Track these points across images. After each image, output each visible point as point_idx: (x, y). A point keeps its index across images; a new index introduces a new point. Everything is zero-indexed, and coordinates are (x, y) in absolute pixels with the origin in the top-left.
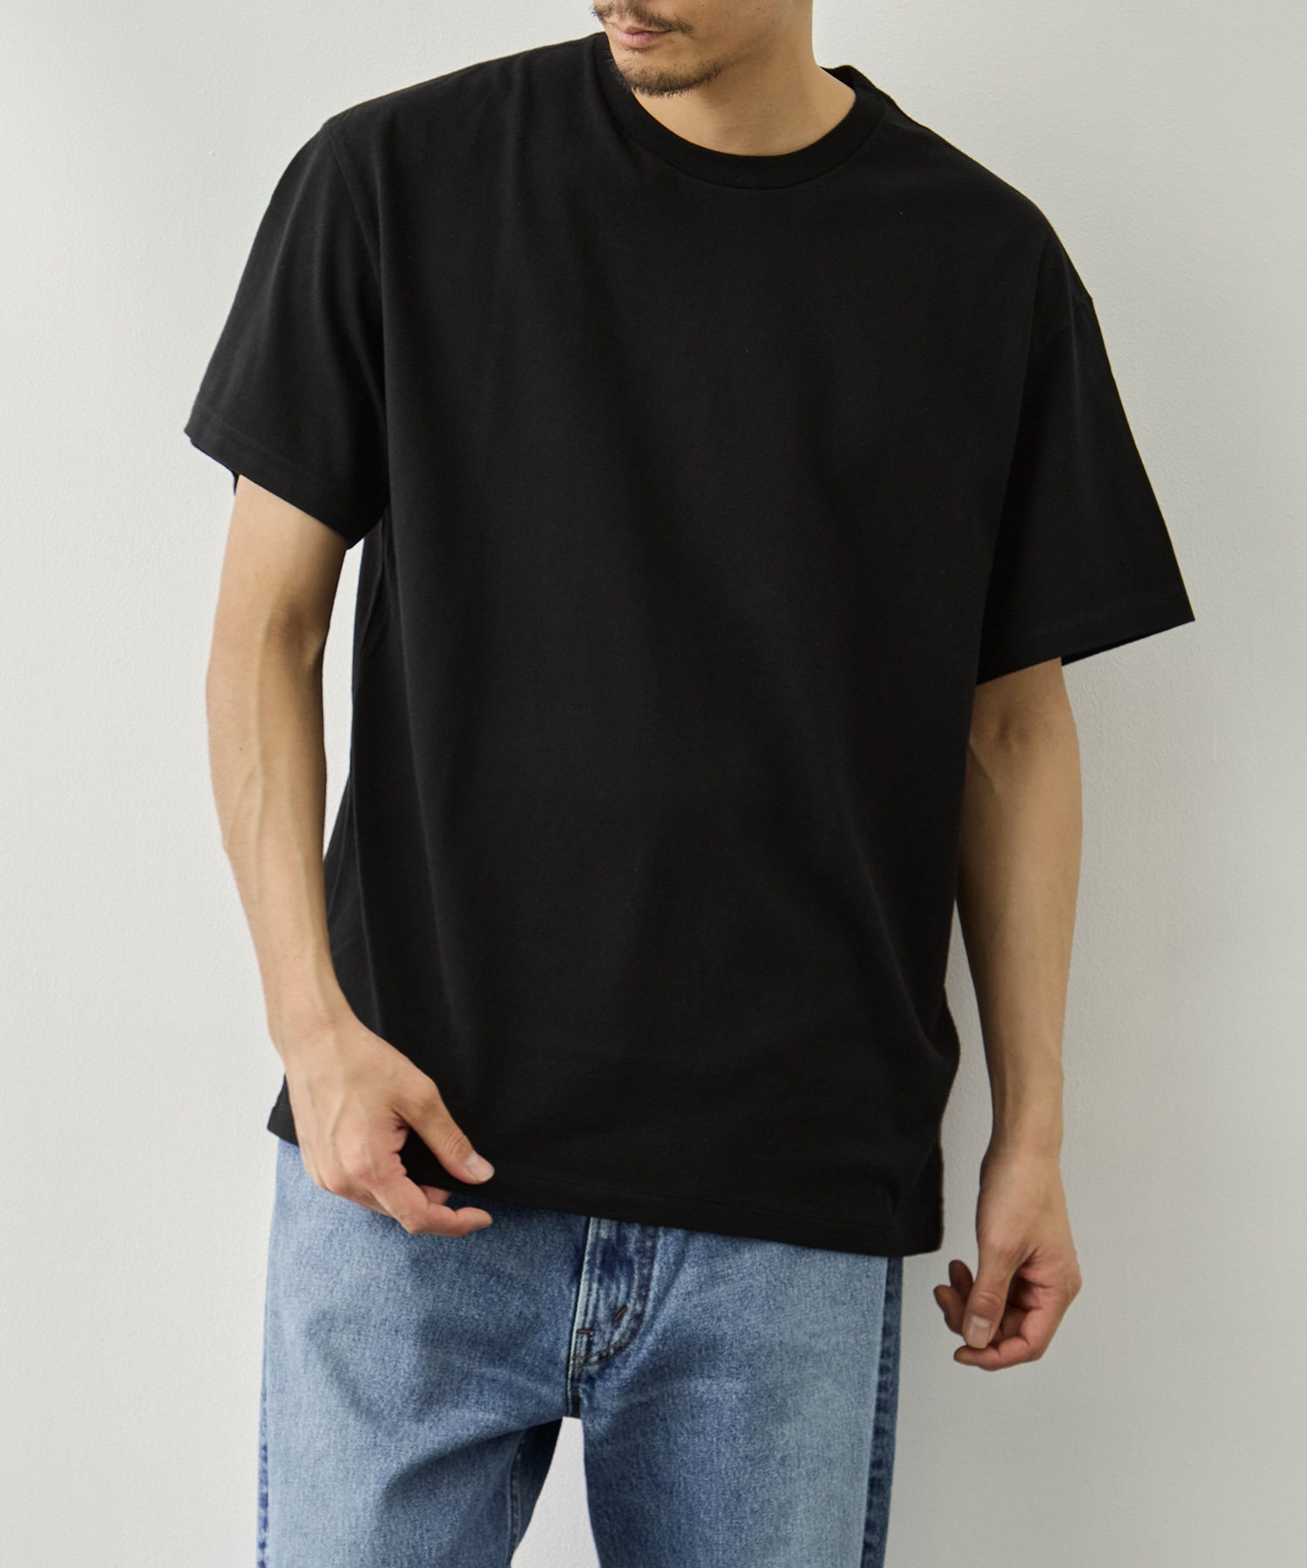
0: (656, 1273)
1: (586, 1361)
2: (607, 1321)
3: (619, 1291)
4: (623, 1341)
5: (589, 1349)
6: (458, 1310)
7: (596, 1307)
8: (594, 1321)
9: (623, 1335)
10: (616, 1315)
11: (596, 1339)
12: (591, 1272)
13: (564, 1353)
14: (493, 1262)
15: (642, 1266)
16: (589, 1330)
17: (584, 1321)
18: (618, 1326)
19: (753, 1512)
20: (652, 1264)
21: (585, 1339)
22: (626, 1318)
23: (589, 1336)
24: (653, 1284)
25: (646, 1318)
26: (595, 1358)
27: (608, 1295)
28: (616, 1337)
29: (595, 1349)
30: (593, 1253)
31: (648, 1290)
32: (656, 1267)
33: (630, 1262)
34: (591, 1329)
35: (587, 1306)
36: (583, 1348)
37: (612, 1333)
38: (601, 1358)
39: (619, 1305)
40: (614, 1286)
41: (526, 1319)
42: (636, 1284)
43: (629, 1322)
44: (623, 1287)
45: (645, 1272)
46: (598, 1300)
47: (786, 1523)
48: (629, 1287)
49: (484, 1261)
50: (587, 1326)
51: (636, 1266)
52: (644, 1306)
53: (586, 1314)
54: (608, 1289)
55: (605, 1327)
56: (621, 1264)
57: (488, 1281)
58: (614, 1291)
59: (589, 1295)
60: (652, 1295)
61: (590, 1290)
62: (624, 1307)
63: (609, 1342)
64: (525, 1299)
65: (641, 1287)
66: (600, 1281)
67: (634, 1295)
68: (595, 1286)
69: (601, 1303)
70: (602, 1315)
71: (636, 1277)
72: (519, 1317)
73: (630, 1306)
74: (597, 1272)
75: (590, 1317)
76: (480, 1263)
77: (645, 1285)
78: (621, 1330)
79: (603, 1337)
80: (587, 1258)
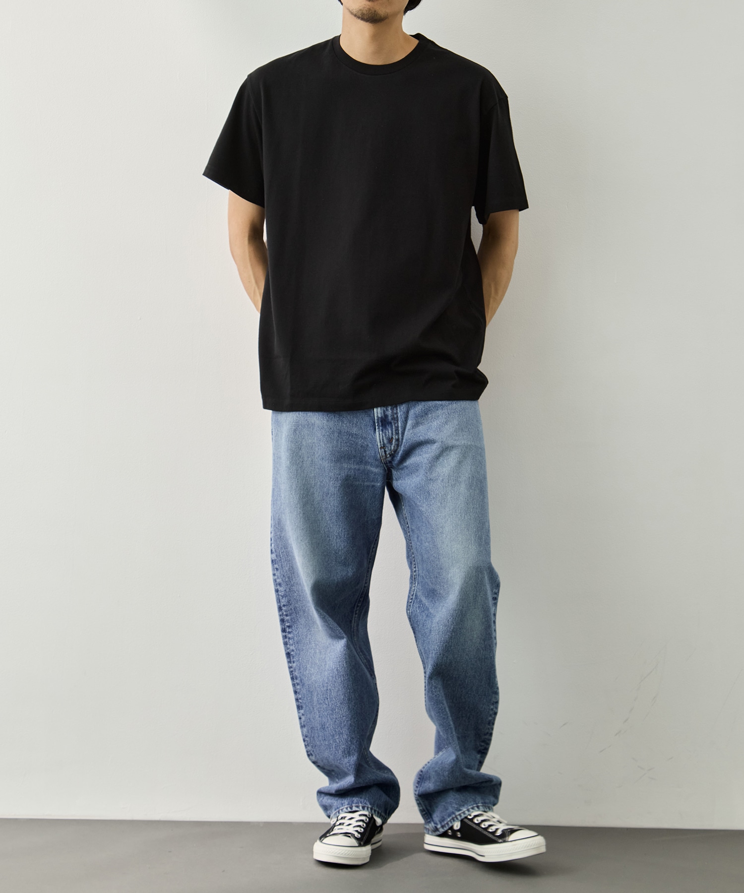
0: (400, 425)
1: (386, 457)
2: (388, 443)
3: (389, 432)
4: (395, 449)
5: (385, 453)
6: (341, 449)
7: (383, 440)
8: (384, 444)
9: (394, 447)
10: (390, 441)
11: (386, 449)
12: (379, 428)
13: (378, 455)
14: (349, 430)
15: (395, 423)
16: (383, 447)
17: (381, 445)
18: (392, 444)
19: (434, 498)
20: (398, 422)
21: (383, 450)
22: (394, 441)
23: (384, 449)
24: (400, 428)
25: (400, 440)
26: (388, 456)
27: (386, 435)
28: (392, 448)
29: (387, 453)
30: (378, 422)
31: (399, 431)
32: (399, 423)
33: (391, 423)
34: (384, 446)
35: (380, 440)
36: (384, 453)
37: (391, 447)
38: (390, 455)
39: (390, 437)
40: (387, 432)
41: (364, 447)
42: (394, 430)
43: (395, 442)
44: (390, 431)
45: (396, 425)
46: (383, 437)
47: (444, 501)
48: (392, 431)
49: (346, 431)
50: (382, 446)
51: (393, 424)
52: (399, 436)
53: (381, 442)
54: (386, 433)
55: (388, 445)
56: (388, 423)
57: (349, 438)
58: (387, 433)
59: (380, 436)
60: (400, 432)
61: (380, 434)
62: (392, 438)
63: (391, 449)
64: (362, 441)
65: (396, 430)
66: (382, 431)
67: (394, 433)
68: (381, 433)
69: (384, 438)
70: (385, 441)
71: (394, 427)
72: (362, 446)
73: (394, 437)
74: (381, 428)
75: (382, 443)
76: (345, 432)
77: (397, 429)
78: (393, 445)
79: (388, 449)
80: (376, 424)
